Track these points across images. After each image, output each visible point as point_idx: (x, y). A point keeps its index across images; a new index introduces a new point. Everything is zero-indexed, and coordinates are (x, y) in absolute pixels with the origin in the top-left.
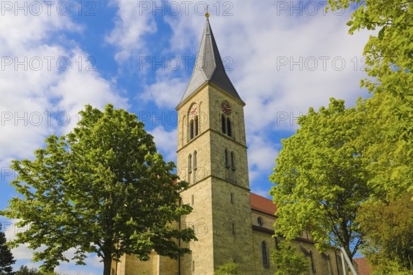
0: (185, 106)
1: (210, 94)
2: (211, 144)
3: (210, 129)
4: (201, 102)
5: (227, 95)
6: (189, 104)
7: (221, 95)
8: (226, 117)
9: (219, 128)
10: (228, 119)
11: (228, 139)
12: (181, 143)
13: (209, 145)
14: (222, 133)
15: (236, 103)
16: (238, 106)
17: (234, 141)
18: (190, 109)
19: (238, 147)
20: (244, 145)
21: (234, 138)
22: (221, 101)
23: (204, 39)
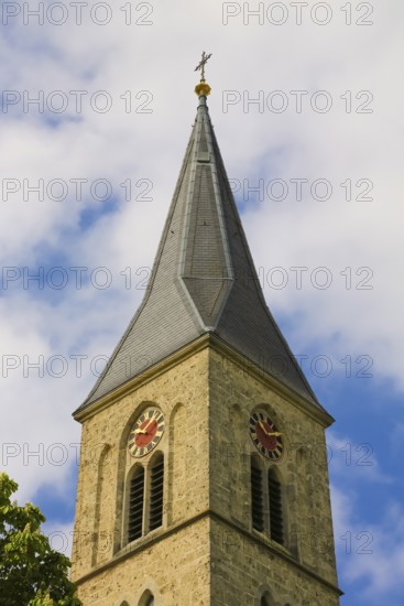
0: (114, 409)
1: (212, 381)
2: (213, 571)
3: (211, 513)
4: (179, 405)
5: (269, 385)
6: (128, 405)
7: (250, 383)
8: (266, 465)
9: (241, 512)
10: (272, 472)
11: (274, 553)
12: (87, 550)
13: (206, 573)
14: (250, 530)
15: (299, 415)
16: (308, 425)
17: (293, 562)
18: (132, 425)
19: (310, 589)
20: (329, 579)
21: (295, 551)
22: (248, 405)
23: (192, 176)
